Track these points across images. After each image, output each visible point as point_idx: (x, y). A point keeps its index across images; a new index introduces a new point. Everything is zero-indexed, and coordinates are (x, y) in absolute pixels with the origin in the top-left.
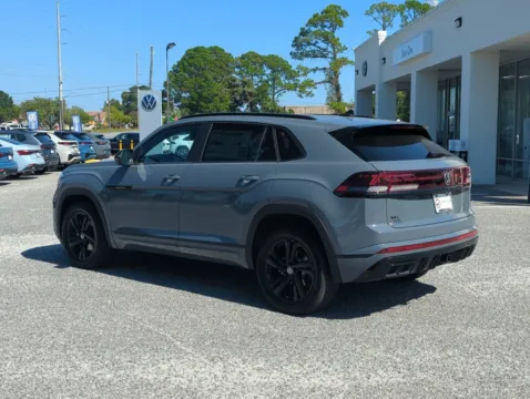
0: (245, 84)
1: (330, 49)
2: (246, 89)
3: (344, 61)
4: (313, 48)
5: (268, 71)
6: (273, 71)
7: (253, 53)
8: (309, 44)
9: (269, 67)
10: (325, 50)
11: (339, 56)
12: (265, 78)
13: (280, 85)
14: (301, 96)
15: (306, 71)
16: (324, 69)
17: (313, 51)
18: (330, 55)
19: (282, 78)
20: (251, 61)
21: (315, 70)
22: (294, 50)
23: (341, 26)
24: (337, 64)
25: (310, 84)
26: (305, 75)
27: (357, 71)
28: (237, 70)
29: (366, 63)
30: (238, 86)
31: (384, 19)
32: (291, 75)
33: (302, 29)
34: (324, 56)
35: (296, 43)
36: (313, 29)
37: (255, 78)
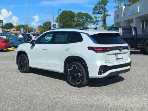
0: (78, 21)
1: (103, 11)
2: (78, 22)
3: (107, 15)
4: (98, 11)
5: (85, 18)
6: (86, 18)
7: (80, 12)
8: (97, 10)
9: (85, 16)
10: (102, 12)
11: (106, 13)
12: (84, 19)
13: (88, 22)
14: (94, 25)
15: (96, 18)
16: (101, 17)
17: (99, 12)
18: (103, 13)
19: (89, 20)
20: (80, 15)
21: (99, 17)
22: (93, 11)
23: (107, 5)
24: (106, 16)
25: (97, 21)
26: (96, 19)
27: (115, 17)
28: (76, 17)
29: (118, 15)
30: (76, 21)
31: (119, 3)
32: (91, 19)
33: (95, 6)
34: (102, 13)
35: (94, 10)
36: (99, 6)
37: (81, 19)
